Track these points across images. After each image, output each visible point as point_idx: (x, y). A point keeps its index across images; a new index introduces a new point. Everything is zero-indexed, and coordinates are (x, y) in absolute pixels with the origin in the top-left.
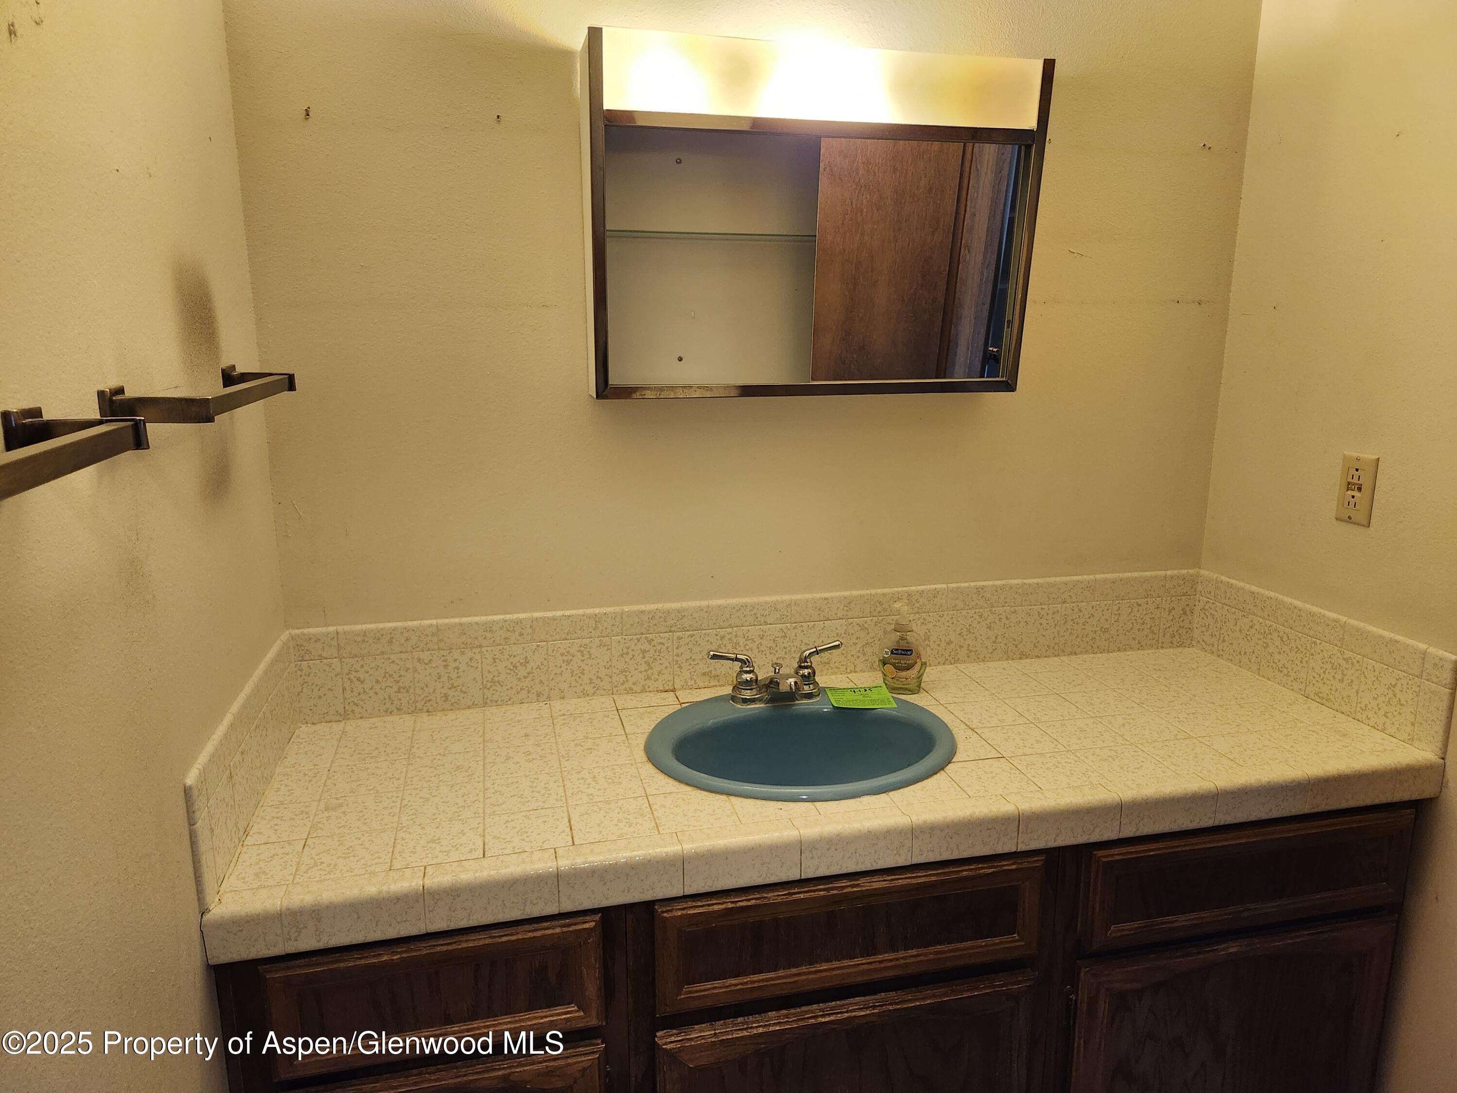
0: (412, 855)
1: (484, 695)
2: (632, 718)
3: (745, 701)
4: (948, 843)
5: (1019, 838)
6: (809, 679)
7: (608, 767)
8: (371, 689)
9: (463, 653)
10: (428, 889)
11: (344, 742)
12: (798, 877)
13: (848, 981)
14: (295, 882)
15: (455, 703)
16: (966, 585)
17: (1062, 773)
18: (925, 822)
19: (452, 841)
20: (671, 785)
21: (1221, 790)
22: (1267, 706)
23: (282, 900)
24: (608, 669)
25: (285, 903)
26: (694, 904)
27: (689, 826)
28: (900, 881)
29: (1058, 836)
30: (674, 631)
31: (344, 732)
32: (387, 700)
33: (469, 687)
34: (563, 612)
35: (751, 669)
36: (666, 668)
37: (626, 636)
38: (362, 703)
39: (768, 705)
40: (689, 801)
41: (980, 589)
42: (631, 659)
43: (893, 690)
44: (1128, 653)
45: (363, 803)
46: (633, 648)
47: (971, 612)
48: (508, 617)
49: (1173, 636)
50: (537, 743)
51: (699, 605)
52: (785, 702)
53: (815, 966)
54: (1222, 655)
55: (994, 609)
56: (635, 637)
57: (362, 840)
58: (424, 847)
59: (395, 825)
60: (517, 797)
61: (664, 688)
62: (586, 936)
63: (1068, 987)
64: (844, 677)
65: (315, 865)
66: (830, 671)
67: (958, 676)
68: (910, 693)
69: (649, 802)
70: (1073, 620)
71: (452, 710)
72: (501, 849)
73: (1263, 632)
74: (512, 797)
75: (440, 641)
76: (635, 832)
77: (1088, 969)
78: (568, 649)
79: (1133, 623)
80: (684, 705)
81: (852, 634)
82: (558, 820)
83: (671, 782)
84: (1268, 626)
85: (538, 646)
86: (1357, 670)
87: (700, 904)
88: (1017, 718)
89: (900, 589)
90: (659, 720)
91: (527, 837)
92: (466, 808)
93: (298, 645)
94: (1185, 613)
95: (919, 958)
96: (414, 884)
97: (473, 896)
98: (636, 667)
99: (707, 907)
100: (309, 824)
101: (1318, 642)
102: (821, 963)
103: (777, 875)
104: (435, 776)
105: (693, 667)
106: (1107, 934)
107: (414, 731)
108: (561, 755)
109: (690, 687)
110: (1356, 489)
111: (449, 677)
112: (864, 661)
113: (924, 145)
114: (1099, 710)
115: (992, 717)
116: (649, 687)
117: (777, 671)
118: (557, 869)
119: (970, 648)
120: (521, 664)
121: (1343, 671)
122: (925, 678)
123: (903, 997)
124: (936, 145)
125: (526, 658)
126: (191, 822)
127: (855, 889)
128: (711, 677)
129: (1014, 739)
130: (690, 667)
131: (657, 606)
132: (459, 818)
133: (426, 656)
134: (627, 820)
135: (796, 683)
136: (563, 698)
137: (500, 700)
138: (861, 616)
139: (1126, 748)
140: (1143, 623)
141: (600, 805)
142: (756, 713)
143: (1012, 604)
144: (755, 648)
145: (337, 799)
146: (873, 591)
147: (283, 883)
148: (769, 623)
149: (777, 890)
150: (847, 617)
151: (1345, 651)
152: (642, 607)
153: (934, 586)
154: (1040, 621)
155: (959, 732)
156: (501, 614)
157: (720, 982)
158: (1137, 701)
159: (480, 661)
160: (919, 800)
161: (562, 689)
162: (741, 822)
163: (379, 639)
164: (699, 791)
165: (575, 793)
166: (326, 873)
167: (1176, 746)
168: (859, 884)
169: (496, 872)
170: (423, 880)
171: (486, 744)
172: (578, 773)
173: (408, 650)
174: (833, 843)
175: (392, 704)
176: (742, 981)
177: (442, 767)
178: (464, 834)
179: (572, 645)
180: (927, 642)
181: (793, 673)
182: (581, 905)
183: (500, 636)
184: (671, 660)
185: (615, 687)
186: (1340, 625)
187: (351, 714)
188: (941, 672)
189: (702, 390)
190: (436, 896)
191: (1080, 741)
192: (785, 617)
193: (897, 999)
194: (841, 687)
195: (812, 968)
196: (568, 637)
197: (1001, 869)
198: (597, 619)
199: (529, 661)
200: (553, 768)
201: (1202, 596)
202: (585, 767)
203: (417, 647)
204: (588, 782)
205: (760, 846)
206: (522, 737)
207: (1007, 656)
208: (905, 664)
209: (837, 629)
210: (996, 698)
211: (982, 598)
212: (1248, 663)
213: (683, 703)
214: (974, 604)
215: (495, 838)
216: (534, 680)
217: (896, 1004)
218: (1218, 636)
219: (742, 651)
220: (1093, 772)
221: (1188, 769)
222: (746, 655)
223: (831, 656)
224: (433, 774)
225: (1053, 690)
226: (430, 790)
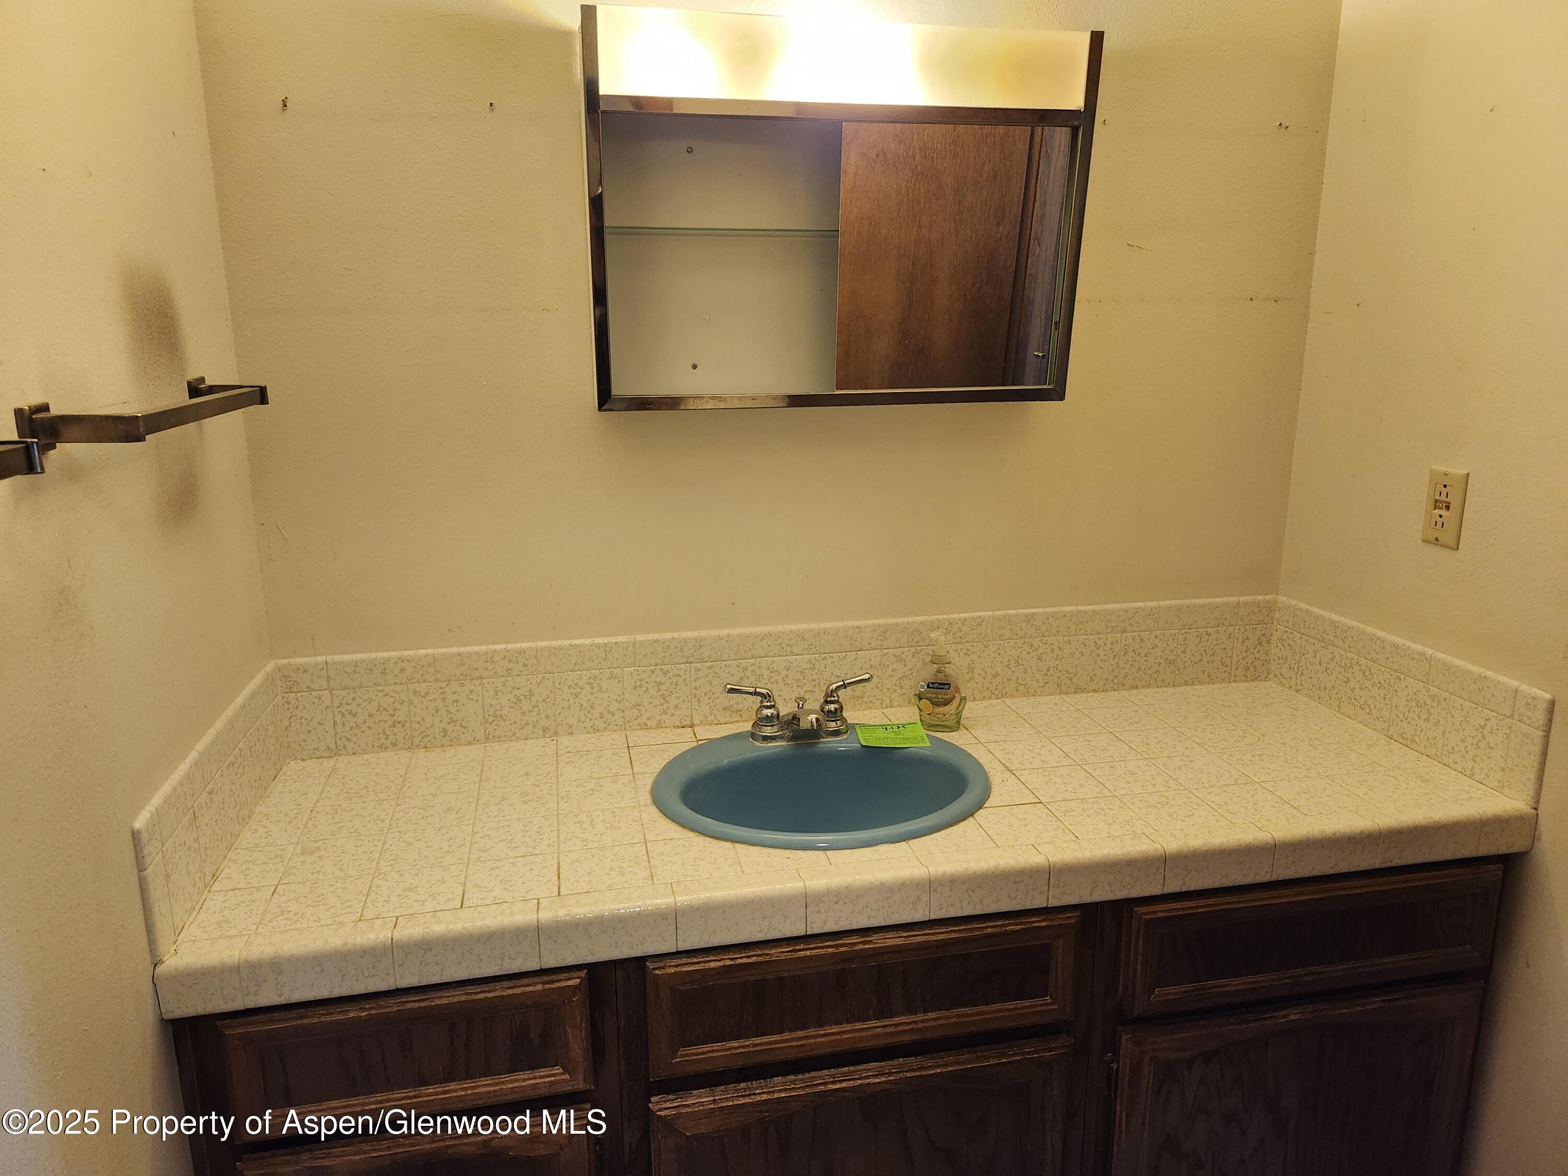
0: (385, 904)
1: (485, 731)
2: (642, 756)
3: (765, 738)
4: (970, 896)
5: (1050, 893)
6: (836, 715)
7: (608, 810)
8: (364, 723)
9: (462, 685)
10: (397, 942)
11: (333, 780)
12: (803, 933)
13: (860, 1045)
14: (258, 932)
15: (454, 738)
16: (1014, 612)
17: (1104, 821)
18: (944, 874)
19: (430, 890)
20: (673, 830)
21: (1279, 841)
22: (1344, 747)
23: (240, 951)
24: (620, 702)
25: (244, 956)
26: (689, 960)
27: (686, 875)
28: (918, 938)
29: (1093, 890)
30: (691, 663)
31: (334, 769)
32: (381, 735)
33: (469, 721)
34: (569, 642)
35: (772, 703)
36: (684, 701)
37: (639, 667)
38: (354, 738)
39: (789, 743)
40: (691, 848)
41: (1029, 617)
42: (645, 692)
43: (930, 727)
44: (1198, 687)
45: (342, 846)
46: (647, 681)
47: (1020, 642)
48: (510, 646)
49: (1247, 668)
50: (537, 783)
51: (718, 634)
52: (808, 740)
53: (825, 1028)
54: (1300, 690)
55: (1045, 639)
56: (649, 668)
57: (335, 887)
58: (399, 896)
59: (372, 871)
60: (506, 841)
61: (681, 723)
62: (570, 993)
63: (1109, 1054)
64: (879, 712)
65: (282, 912)
66: (864, 706)
67: (1004, 711)
68: (949, 730)
69: (647, 849)
70: (1133, 651)
71: (451, 746)
72: (481, 899)
73: (1343, 664)
74: (500, 841)
75: (437, 672)
76: (626, 882)
77: (1130, 1036)
78: (576, 681)
79: (1201, 654)
80: (700, 743)
81: (888, 666)
82: (546, 867)
83: (674, 826)
84: (1349, 658)
85: (544, 678)
86: (1444, 709)
87: (695, 960)
88: (1062, 759)
89: (940, 617)
90: (671, 758)
91: (511, 886)
92: (450, 854)
93: (284, 676)
94: (1260, 644)
95: (940, 1022)
96: (381, 936)
97: (446, 949)
98: (651, 700)
99: (703, 964)
100: (282, 869)
101: (1402, 677)
102: (831, 1025)
103: (780, 931)
104: (423, 818)
105: (713, 701)
106: (1149, 998)
107: (408, 767)
108: (560, 796)
109: (711, 723)
110: (1444, 507)
111: (447, 711)
112: (901, 695)
113: (987, 129)
114: (1154, 750)
115: (1035, 758)
116: (665, 722)
117: (801, 706)
118: (538, 921)
119: (1019, 681)
120: (525, 697)
121: (1428, 710)
122: (965, 713)
123: (923, 1063)
124: (1001, 129)
125: (530, 691)
126: (141, 869)
127: (867, 946)
128: (733, 713)
129: (1056, 783)
130: (710, 701)
131: (672, 634)
132: (442, 864)
133: (422, 688)
134: (621, 869)
135: (817, 720)
136: (571, 734)
137: (503, 735)
138: (898, 646)
139: (1179, 794)
140: (1214, 654)
141: (594, 851)
142: (776, 752)
143: (1066, 633)
144: (780, 680)
145: (315, 842)
146: (910, 619)
147: (244, 933)
148: (796, 653)
149: (781, 947)
150: (882, 647)
151: (1431, 687)
152: (656, 636)
153: (978, 614)
154: (1098, 652)
155: (995, 774)
156: (504, 643)
157: (719, 1044)
158: (1199, 741)
159: (481, 693)
160: (941, 850)
161: (570, 724)
162: (743, 872)
163: (371, 670)
164: (703, 838)
165: (569, 838)
166: (292, 922)
167: (1235, 791)
168: (871, 941)
169: (470, 924)
170: (392, 932)
171: (483, 784)
172: (576, 816)
173: (403, 682)
174: (840, 896)
175: (386, 739)
176: (743, 1044)
177: (431, 808)
178: (444, 882)
179: (580, 677)
180: (971, 674)
181: (818, 708)
182: (564, 960)
183: (503, 667)
184: (688, 693)
185: (628, 722)
186: (1426, 658)
187: (343, 749)
188: (985, 707)
189: (715, 400)
190: (405, 949)
191: (1128, 785)
192: (813, 647)
193: (916, 1066)
194: (873, 724)
195: (821, 1030)
196: (576, 668)
197: (1031, 926)
198: (608, 649)
199: (534, 693)
200: (549, 811)
201: (1280, 624)
202: (584, 810)
203: (412, 678)
204: (584, 826)
205: (761, 899)
206: (522, 776)
207: (1060, 690)
208: (942, 698)
209: (870, 660)
210: (1042, 736)
211: (1031, 626)
212: (1328, 699)
213: (700, 740)
214: (1022, 633)
215: (476, 886)
216: (539, 714)
217: (914, 1070)
218: (1296, 669)
219: (766, 684)
220: (1138, 820)
221: (1245, 817)
222: (769, 691)
223: (864, 690)
224: (420, 816)
225: (1107, 728)
226: (414, 833)
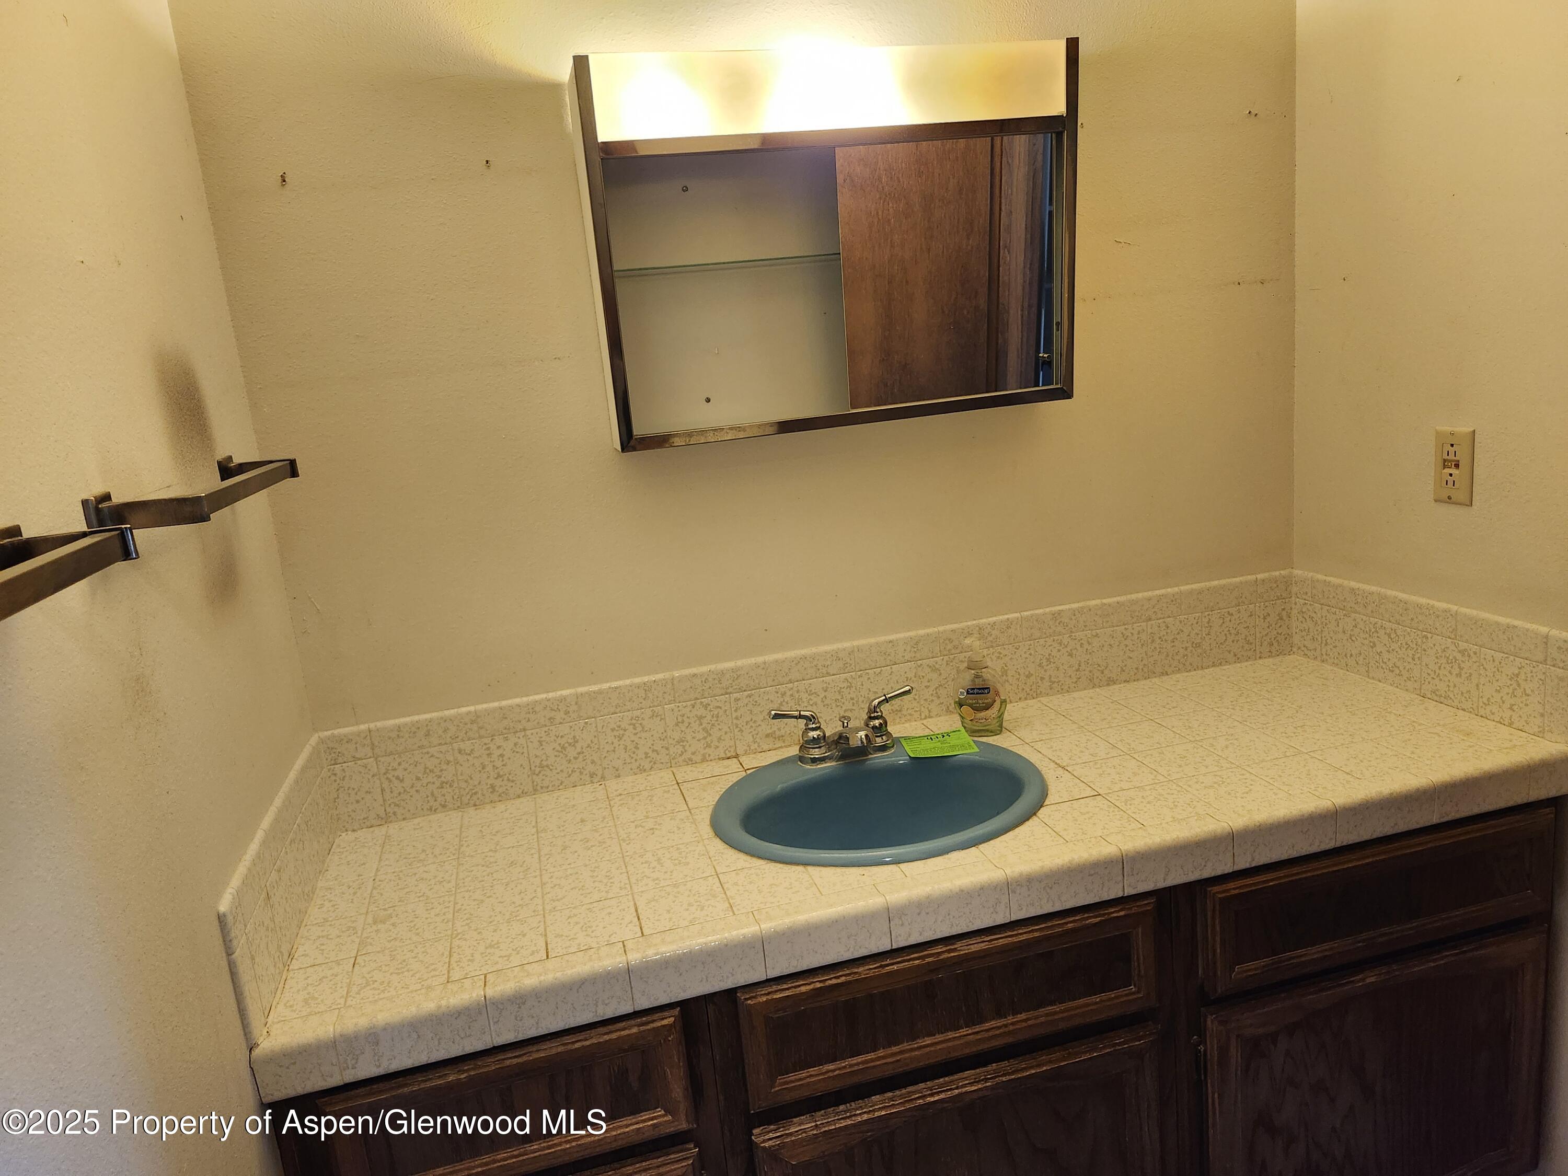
0: (470, 963)
1: (533, 782)
2: (694, 791)
3: (814, 761)
4: (1049, 894)
5: (1125, 882)
6: (881, 730)
7: (672, 847)
8: (412, 787)
9: (506, 739)
10: (490, 999)
11: (388, 847)
12: (889, 948)
14: (347, 1005)
15: (503, 793)
16: (1041, 611)
17: (1165, 806)
18: (1021, 875)
19: (512, 944)
20: (742, 860)
21: (1340, 807)
22: (1381, 710)
23: (334, 1026)
24: (664, 740)
25: (339, 1029)
26: (779, 987)
27: (766, 903)
28: (1001, 940)
29: (1166, 875)
30: (731, 693)
31: (388, 837)
32: (430, 797)
33: (516, 775)
34: (609, 684)
35: (818, 725)
36: (726, 733)
37: (680, 702)
38: (403, 803)
39: (838, 763)
40: (764, 876)
41: (1056, 615)
42: (687, 728)
43: (973, 732)
44: (1226, 667)
45: (414, 911)
46: (689, 716)
47: (1050, 641)
48: (551, 695)
49: (1271, 644)
50: (594, 828)
51: (754, 662)
52: (857, 758)
53: (918, 1041)
54: (1326, 660)
55: (1073, 635)
56: (689, 703)
57: (415, 952)
58: (482, 953)
59: (449, 932)
60: (577, 889)
61: (726, 754)
62: (666, 1033)
63: (1195, 1037)
64: (919, 724)
65: (368, 984)
66: (903, 719)
67: (1042, 710)
68: (992, 734)
69: (720, 882)
70: (1160, 638)
71: (500, 801)
72: (566, 948)
73: (1368, 630)
74: (572, 889)
75: (481, 728)
76: (707, 915)
77: (1214, 1016)
78: (618, 723)
79: (1226, 635)
80: (749, 772)
81: (923, 677)
82: (624, 910)
84: (1373, 623)
85: (586, 723)
86: (1475, 662)
87: (785, 986)
88: (1111, 750)
89: (969, 623)
90: (724, 790)
91: (592, 932)
92: (524, 907)
93: (328, 748)
94: (1281, 619)
95: (1030, 1023)
96: (474, 995)
97: (539, 1001)
98: (694, 735)
99: (794, 990)
100: (357, 940)
101: (1429, 635)
103: (866, 948)
104: (488, 875)
105: (755, 730)
106: (1231, 976)
107: (461, 827)
108: (620, 838)
109: (755, 751)
110: (1453, 466)
111: (494, 766)
112: (939, 704)
113: (949, 144)
114: (1198, 732)
115: (1083, 752)
116: (709, 755)
117: (846, 724)
118: (628, 963)
119: (1052, 679)
120: (570, 744)
121: (1459, 664)
122: (1006, 717)
123: (1016, 1066)
124: (962, 143)
125: (574, 737)
126: (229, 953)
127: (952, 954)
128: (775, 739)
129: (1109, 774)
130: (752, 730)
131: (709, 667)
132: (518, 918)
133: (467, 746)
134: (698, 903)
135: (866, 736)
136: (619, 776)
137: (551, 785)
138: (931, 656)
139: (1232, 772)
140: (1237, 634)
141: (668, 889)
142: (826, 773)
143: (1093, 627)
144: (819, 702)
145: (385, 910)
146: (941, 629)
147: (333, 1007)
148: (831, 674)
149: (868, 964)
150: (916, 659)
151: (1459, 642)
152: (694, 670)
153: (1006, 617)
154: (1125, 642)
155: (1048, 771)
156: (543, 693)
157: (815, 1069)
158: (1239, 719)
159: (525, 746)
160: (1012, 851)
161: (617, 767)
162: (821, 893)
163: (415, 733)
164: (773, 864)
165: (639, 879)
166: (379, 992)
167: (1286, 764)
168: (956, 948)
169: (561, 973)
170: (484, 990)
171: (540, 834)
172: (641, 856)
173: (447, 742)
174: (923, 907)
175: (436, 801)
176: (839, 1066)
177: (493, 864)
178: (524, 935)
179: (622, 718)
180: (1005, 677)
181: (863, 725)
182: (657, 1000)
183: (545, 717)
184: (730, 723)
185: (673, 759)
186: (1452, 615)
187: (393, 816)
188: (1023, 708)
189: (735, 431)
190: (500, 1006)
191: (1181, 769)
192: (848, 665)
193: (1011, 1069)
194: (917, 736)
195: (914, 1044)
196: (618, 710)
197: (1110, 917)
198: (647, 688)
199: (578, 740)
200: (614, 854)
201: (1298, 598)
202: (648, 850)
203: (456, 737)
204: (652, 865)
205: (844, 918)
206: (578, 823)
207: (1093, 683)
208: (983, 703)
209: (906, 673)
210: (1085, 731)
211: (1059, 624)
212: (1356, 665)
213: (748, 769)
214: (1051, 631)
215: (557, 936)
216: (585, 760)
217: (1009, 1074)
218: (1320, 639)
219: (806, 707)
220: (1198, 802)
221: (1301, 788)
222: (810, 711)
223: (902, 703)
224: (485, 873)
225: (1147, 716)
226: (483, 890)
